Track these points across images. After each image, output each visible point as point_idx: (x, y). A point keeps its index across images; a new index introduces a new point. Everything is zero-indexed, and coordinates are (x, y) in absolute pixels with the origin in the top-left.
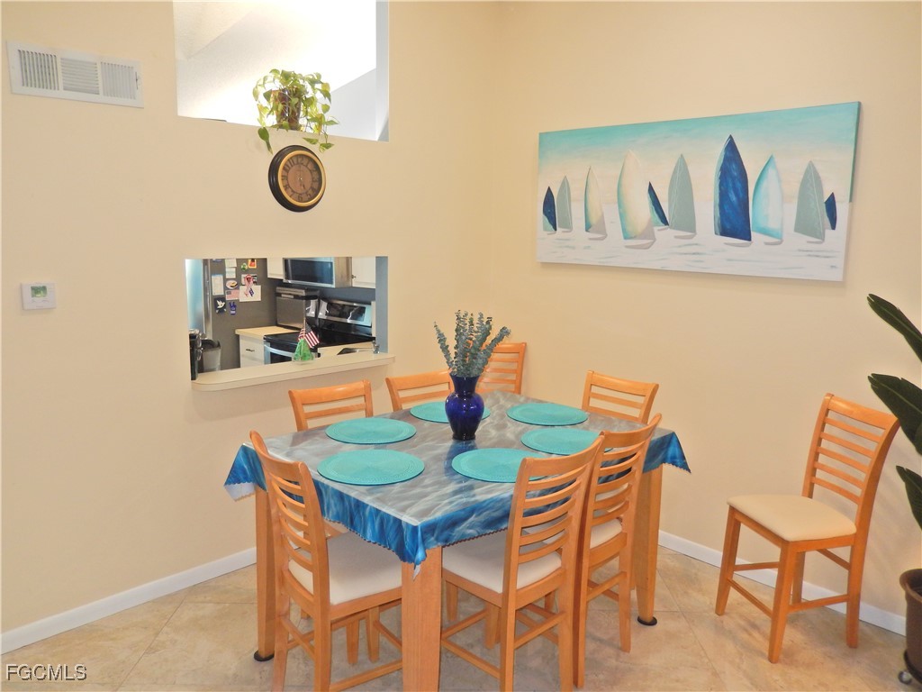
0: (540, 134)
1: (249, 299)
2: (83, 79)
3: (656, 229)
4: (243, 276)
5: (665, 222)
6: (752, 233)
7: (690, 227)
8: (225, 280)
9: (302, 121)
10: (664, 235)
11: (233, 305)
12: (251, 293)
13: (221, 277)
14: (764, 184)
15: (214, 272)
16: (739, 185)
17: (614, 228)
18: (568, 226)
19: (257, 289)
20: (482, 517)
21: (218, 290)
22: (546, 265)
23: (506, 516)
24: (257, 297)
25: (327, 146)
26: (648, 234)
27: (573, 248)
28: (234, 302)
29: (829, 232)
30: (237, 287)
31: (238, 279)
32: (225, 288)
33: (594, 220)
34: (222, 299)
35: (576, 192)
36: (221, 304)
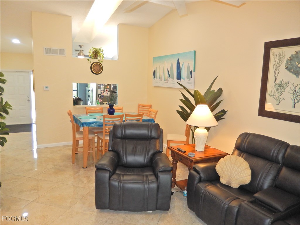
0: (153, 58)
1: (107, 95)
2: (55, 52)
3: (169, 78)
4: (105, 90)
5: (170, 77)
6: (181, 79)
7: (173, 78)
8: (101, 90)
9: (98, 57)
10: (170, 79)
11: (103, 96)
12: (107, 94)
13: (100, 90)
14: (183, 68)
15: (99, 89)
16: (179, 68)
17: (163, 78)
18: (157, 78)
19: (109, 93)
20: (97, 124)
21: (99, 92)
22: (155, 87)
23: (102, 125)
24: (109, 94)
25: (102, 62)
26: (167, 80)
27: (157, 83)
28: (103, 95)
29: (191, 78)
30: (104, 92)
31: (104, 90)
32: (101, 92)
33: (160, 77)
34: (100, 95)
35: (158, 71)
36: (100, 96)
